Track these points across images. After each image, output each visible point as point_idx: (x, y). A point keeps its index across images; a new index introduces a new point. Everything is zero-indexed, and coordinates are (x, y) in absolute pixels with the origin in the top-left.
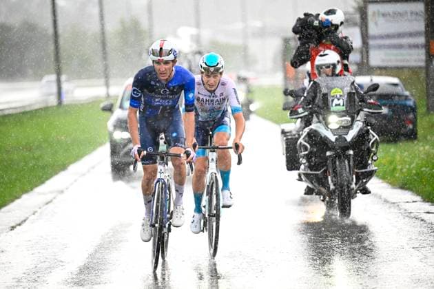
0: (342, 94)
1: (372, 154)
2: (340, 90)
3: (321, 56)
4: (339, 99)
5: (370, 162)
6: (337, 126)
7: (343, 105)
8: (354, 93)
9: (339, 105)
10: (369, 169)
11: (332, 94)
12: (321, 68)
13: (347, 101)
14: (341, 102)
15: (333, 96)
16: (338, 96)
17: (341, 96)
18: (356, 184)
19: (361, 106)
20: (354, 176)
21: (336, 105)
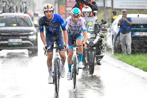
0: (92, 24)
1: (103, 49)
2: (91, 23)
3: (85, 8)
4: (91, 27)
5: (102, 52)
6: (90, 38)
7: (93, 29)
8: (97, 24)
9: (91, 29)
10: (101, 55)
11: (88, 24)
12: (86, 13)
13: (94, 27)
14: (92, 28)
15: (89, 25)
16: (91, 25)
17: (92, 25)
18: (96, 61)
19: (99, 29)
20: (96, 58)
21: (90, 29)
